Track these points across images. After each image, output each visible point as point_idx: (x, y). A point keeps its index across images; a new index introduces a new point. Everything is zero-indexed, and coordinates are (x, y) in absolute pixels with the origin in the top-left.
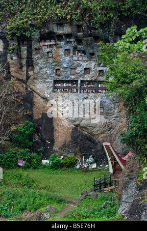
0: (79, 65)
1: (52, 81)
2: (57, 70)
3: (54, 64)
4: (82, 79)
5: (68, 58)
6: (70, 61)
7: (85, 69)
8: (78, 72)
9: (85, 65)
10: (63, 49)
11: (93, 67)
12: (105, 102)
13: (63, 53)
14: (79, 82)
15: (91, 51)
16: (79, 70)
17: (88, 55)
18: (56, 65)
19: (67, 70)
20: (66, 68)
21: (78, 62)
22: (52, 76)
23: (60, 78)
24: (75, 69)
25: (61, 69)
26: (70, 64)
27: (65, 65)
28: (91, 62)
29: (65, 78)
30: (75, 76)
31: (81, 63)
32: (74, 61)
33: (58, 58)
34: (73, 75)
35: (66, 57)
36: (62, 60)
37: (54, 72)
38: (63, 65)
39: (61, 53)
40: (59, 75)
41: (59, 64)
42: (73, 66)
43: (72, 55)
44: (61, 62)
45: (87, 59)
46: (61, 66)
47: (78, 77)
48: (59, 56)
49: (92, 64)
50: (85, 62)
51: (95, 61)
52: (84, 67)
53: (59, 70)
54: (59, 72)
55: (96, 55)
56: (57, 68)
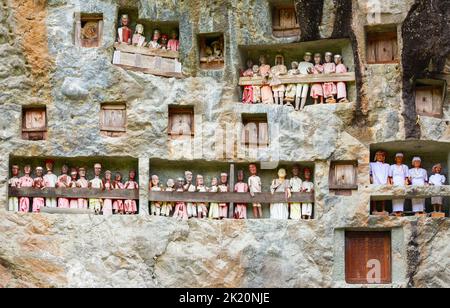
0: (144, 91)
1: (2, 157)
2: (26, 110)
3: (16, 80)
4: (155, 152)
5: (89, 55)
6: (102, 68)
7: (175, 111)
8: (142, 119)
9: (172, 92)
10: (64, 12)
11: (211, 103)
12: (275, 255)
13: (66, 32)
14: (144, 165)
15: (209, 26)
16: (139, 110)
17: (189, 44)
18: (26, 87)
19: (84, 107)
20: (75, 98)
21: (140, 74)
22: (5, 134)
23: (48, 147)
24: (122, 104)
25: (51, 107)
26: (99, 82)
27: (75, 85)
28: (200, 79)
29: (72, 146)
30: (124, 137)
31: (156, 81)
32: (120, 69)
33: (38, 51)
34: (111, 133)
35: (84, 49)
36: (57, 60)
37: (12, 119)
38: (64, 83)
39: (55, 29)
40: (38, 135)
41: (41, 81)
42: (112, 93)
43: (112, 39)
44: (54, 68)
45: (178, 67)
46: (53, 92)
47: (139, 140)
48: (46, 40)
49: (208, 87)
50: (171, 80)
51: (217, 77)
52: (170, 101)
53: (41, 109)
54: (34, 122)
55: (231, 47)
56: (29, 99)
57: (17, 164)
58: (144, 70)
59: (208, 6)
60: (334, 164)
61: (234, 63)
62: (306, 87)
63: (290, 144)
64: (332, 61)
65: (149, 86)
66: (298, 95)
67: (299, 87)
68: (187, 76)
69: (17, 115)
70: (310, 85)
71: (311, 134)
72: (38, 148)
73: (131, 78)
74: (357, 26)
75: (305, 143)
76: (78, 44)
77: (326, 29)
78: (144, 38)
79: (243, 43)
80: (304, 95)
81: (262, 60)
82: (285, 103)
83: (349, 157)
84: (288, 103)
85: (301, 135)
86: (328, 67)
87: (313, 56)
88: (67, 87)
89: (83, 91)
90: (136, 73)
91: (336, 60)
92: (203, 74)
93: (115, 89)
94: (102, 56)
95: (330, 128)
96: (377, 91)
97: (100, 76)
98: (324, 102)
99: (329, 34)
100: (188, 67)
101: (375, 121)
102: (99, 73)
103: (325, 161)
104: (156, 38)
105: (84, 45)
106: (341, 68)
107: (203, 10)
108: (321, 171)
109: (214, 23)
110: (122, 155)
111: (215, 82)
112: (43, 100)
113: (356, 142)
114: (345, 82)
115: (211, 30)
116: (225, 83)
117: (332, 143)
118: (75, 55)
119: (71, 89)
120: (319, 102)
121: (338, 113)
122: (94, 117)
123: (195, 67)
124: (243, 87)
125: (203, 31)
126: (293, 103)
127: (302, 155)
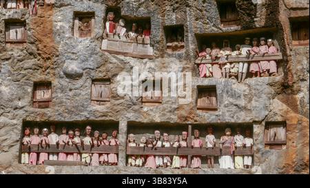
0: (124, 69)
1: (18, 122)
2: (38, 86)
3: (31, 62)
4: (132, 116)
5: (83, 44)
6: (93, 53)
10: (68, 12)
13: (67, 26)
14: (123, 126)
17: (158, 33)
18: (37, 68)
19: (80, 82)
20: (73, 76)
21: (122, 57)
22: (20, 104)
23: (52, 114)
24: (107, 80)
25: (55, 82)
26: (91, 64)
27: (73, 67)
28: (166, 60)
29: (70, 112)
30: (108, 104)
32: (106, 53)
33: (47, 40)
34: (99, 102)
35: (80, 39)
36: (60, 48)
37: (26, 92)
38: (65, 65)
39: (59, 24)
40: (45, 104)
41: (48, 63)
42: (100, 71)
43: (101, 31)
44: (58, 53)
45: (150, 51)
46: (56, 72)
47: (119, 108)
49: (173, 66)
50: (145, 61)
51: (180, 57)
53: (46, 85)
54: (42, 95)
55: (190, 35)
56: (39, 76)
58: (125, 54)
59: (172, 5)
60: (269, 125)
61: (192, 46)
62: (246, 65)
63: (234, 108)
64: (266, 44)
65: (127, 66)
66: (240, 71)
67: (241, 64)
68: (157, 58)
69: (30, 90)
70: (249, 63)
71: (250, 100)
72: (44, 114)
73: (114, 60)
74: (283, 17)
75: (245, 108)
76: (77, 35)
77: (259, 21)
78: (125, 29)
79: (198, 32)
80: (245, 71)
81: (214, 45)
82: (230, 76)
83: (279, 119)
84: (233, 77)
85: (242, 102)
86: (263, 49)
87: (251, 41)
88: (67, 67)
89: (79, 71)
90: (118, 56)
91: (268, 43)
92: (169, 55)
93: (102, 69)
94: (94, 44)
95: (264, 96)
96: (299, 67)
97: (92, 59)
98: (260, 76)
99: (263, 24)
100: (158, 50)
101: (299, 91)
102: (91, 57)
103: (259, 123)
104: (133, 29)
105: (81, 35)
106: (272, 49)
107: (168, 8)
108: (257, 129)
109: (177, 18)
110: (107, 119)
111: (177, 62)
112: (49, 78)
113: (285, 107)
114: (275, 60)
115: (174, 23)
116: (185, 62)
117: (266, 108)
118: (74, 44)
119: (70, 69)
120: (256, 76)
121: (271, 85)
122: (85, 89)
123: (162, 50)
124: (198, 65)
125: (168, 23)
126: (237, 77)
127: (243, 118)
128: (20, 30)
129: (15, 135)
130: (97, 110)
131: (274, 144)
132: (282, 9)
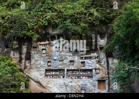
0: (66, 58)
1: (45, 70)
2: (48, 62)
3: (47, 57)
4: (68, 68)
5: (58, 53)
6: (59, 55)
7: (71, 61)
8: (65, 63)
9: (70, 58)
11: (76, 60)
12: (86, 85)
14: (66, 70)
16: (65, 62)
18: (48, 58)
19: (57, 61)
20: (55, 60)
22: (45, 66)
23: (51, 68)
25: (52, 61)
26: (59, 57)
27: (55, 58)
29: (55, 67)
30: (63, 66)
31: (68, 57)
32: (62, 55)
33: (50, 53)
34: (61, 65)
36: (53, 54)
37: (46, 64)
40: (50, 66)
41: (50, 57)
43: (61, 51)
45: (71, 55)
47: (65, 66)
48: (52, 51)
49: (76, 57)
51: (77, 56)
52: (70, 60)
53: (50, 62)
54: (49, 64)
56: (49, 60)
57: (47, 70)
60: (96, 69)
63: (89, 66)
68: (73, 56)
69: (47, 63)
71: (92, 64)
72: (50, 68)
73: (64, 57)
74: (98, 47)
75: (91, 66)
77: (93, 48)
83: (98, 68)
85: (90, 65)
89: (57, 59)
92: (75, 55)
93: (61, 58)
94: (60, 53)
95: (95, 63)
96: (102, 57)
100: (73, 54)
101: (102, 62)
103: (94, 69)
106: (95, 54)
108: (94, 70)
110: (62, 69)
112: (51, 60)
113: (99, 66)
117: (95, 66)
118: (56, 53)
121: (96, 61)
122: (58, 63)
127: (90, 68)
128: (45, 51)
129: (44, 72)
130: (60, 67)
131: (97, 74)
132: (98, 45)
